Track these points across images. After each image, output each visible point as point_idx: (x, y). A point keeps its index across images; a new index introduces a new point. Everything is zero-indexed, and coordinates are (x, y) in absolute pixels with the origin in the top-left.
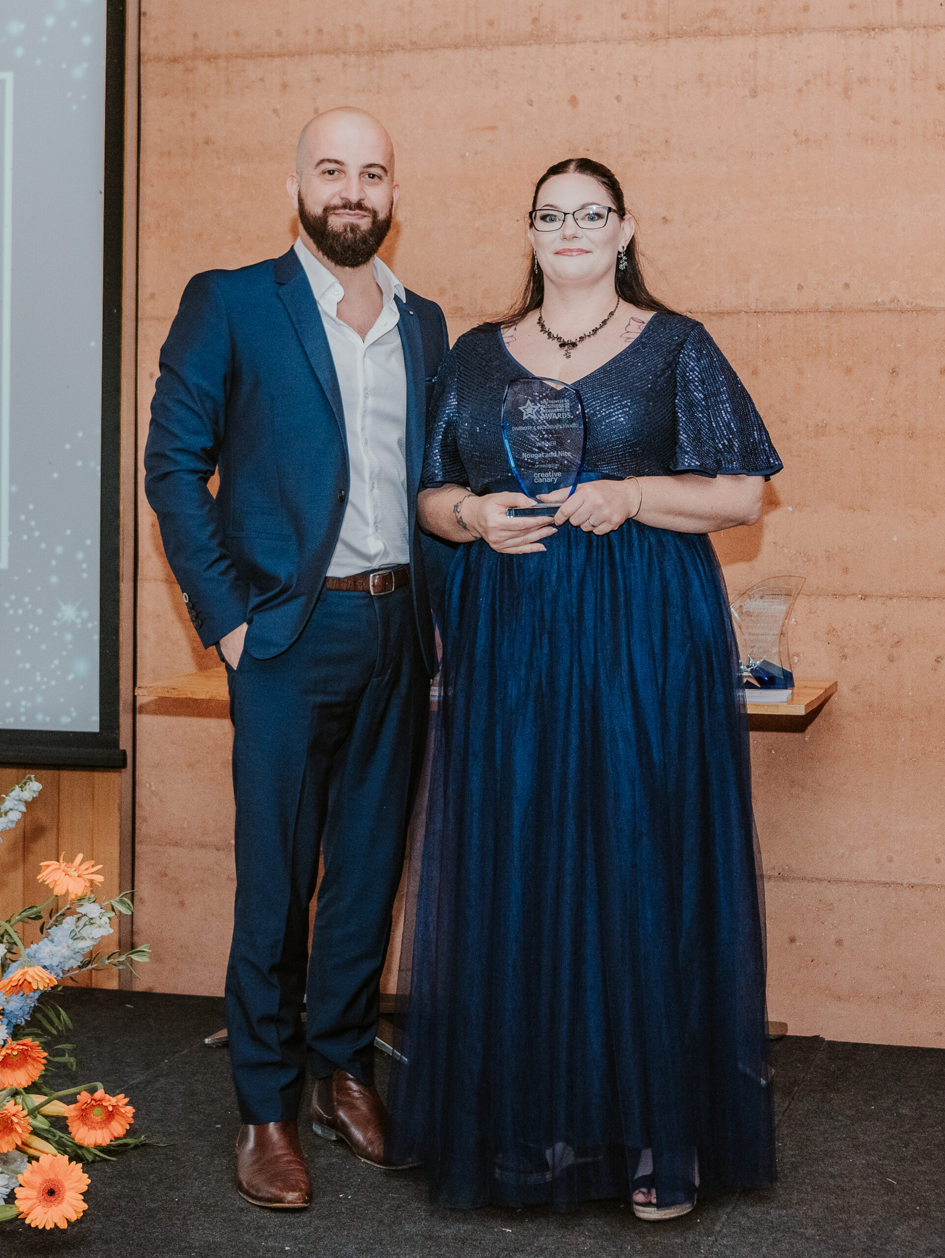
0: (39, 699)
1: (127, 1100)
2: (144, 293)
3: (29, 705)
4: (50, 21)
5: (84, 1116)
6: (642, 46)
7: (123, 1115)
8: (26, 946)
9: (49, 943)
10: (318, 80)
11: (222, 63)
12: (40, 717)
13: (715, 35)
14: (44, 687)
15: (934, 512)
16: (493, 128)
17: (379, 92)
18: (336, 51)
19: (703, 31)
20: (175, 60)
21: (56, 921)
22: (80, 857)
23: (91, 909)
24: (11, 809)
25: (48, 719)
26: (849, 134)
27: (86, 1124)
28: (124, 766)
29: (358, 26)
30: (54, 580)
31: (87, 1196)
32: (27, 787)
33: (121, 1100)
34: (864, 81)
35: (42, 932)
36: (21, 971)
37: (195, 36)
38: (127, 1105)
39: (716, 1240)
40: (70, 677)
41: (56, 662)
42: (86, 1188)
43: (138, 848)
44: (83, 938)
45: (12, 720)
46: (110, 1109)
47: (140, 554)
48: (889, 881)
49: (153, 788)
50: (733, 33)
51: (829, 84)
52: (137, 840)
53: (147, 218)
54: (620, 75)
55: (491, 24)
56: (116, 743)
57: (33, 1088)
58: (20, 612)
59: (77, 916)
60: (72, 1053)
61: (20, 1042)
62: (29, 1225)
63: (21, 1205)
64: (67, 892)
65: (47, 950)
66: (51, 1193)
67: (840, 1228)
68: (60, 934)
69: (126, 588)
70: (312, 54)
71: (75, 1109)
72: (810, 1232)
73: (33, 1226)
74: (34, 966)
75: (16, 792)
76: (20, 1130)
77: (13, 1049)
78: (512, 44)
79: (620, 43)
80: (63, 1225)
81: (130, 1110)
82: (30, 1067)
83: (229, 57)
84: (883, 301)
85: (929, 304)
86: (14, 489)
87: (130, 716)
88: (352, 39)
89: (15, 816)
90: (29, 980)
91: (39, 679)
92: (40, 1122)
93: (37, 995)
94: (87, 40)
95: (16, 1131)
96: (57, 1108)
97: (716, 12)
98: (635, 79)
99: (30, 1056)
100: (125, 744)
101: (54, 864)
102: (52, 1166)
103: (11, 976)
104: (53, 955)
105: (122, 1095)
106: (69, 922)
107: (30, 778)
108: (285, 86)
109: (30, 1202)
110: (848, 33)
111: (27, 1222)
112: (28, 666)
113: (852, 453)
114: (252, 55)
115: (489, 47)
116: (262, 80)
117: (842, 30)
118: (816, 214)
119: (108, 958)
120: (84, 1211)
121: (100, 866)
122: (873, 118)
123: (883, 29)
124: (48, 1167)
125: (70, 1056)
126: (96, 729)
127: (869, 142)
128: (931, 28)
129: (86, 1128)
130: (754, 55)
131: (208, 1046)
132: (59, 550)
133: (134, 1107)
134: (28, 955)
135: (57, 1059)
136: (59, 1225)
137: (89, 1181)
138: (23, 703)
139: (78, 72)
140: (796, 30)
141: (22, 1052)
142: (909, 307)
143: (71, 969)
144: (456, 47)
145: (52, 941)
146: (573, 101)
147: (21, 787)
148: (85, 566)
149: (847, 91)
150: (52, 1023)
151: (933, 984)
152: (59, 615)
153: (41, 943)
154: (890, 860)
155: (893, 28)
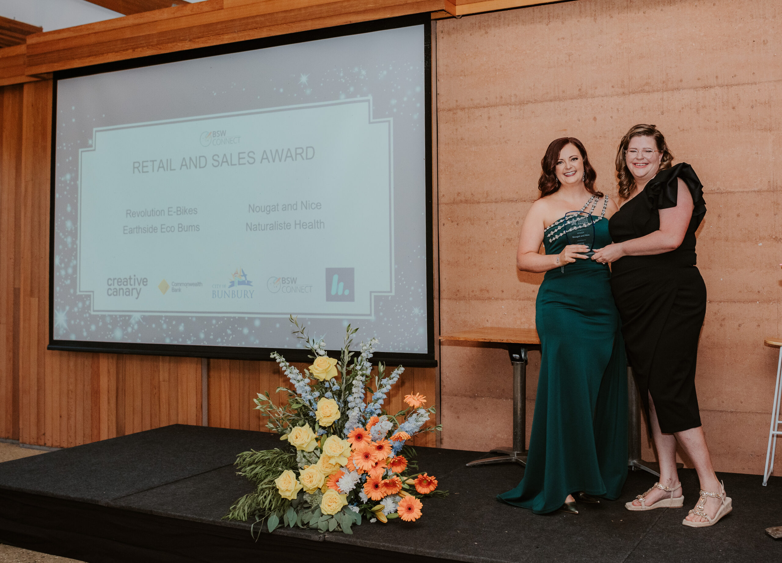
0: (407, 342)
1: (435, 478)
2: (440, 195)
3: (403, 344)
4: (405, 99)
5: (420, 483)
6: (620, 97)
7: (433, 483)
8: (400, 424)
9: (408, 423)
10: (501, 115)
11: (467, 111)
12: (407, 349)
13: (647, 92)
14: (408, 338)
15: (736, 269)
16: (565, 130)
17: (523, 119)
18: (507, 104)
19: (643, 91)
20: (450, 110)
21: (410, 416)
22: (418, 394)
23: (422, 411)
24: (394, 377)
25: (410, 349)
26: (699, 127)
27: (421, 486)
28: (437, 366)
29: (515, 95)
30: (411, 299)
31: (422, 511)
32: (400, 369)
33: (433, 478)
34: (704, 107)
35: (405, 420)
36: (398, 433)
37: (457, 101)
38: (435, 479)
39: (647, 534)
40: (417, 334)
41: (412, 329)
42: (421, 508)
43: (442, 397)
44: (420, 421)
45: (397, 350)
46: (429, 481)
47: (441, 289)
48: (723, 410)
49: (447, 375)
50: (654, 91)
51: (691, 109)
52: (442, 394)
53: (441, 167)
54: (612, 108)
55: (564, 92)
56: (433, 357)
57: (403, 474)
58: (399, 311)
59: (417, 414)
60: (417, 464)
61: (398, 457)
62: (402, 520)
63: (400, 513)
64: (414, 406)
65: (407, 425)
66: (410, 509)
67: (694, 532)
68: (411, 420)
69: (436, 302)
70: (498, 106)
71: (417, 481)
72: (682, 533)
73: (404, 520)
74: (403, 431)
75: (396, 371)
76: (398, 486)
77: (396, 459)
78: (572, 99)
79: (611, 97)
80: (414, 520)
81: (436, 482)
82: (402, 466)
83: (469, 108)
84: (714, 190)
85: (732, 190)
86: (396, 266)
87: (438, 346)
88: (513, 100)
89: (396, 379)
90: (401, 436)
91: (406, 335)
92: (406, 486)
93: (404, 441)
94: (418, 105)
95: (397, 486)
96: (411, 481)
97: (647, 84)
98: (618, 110)
99: (402, 462)
100: (437, 358)
101: (409, 396)
102: (410, 500)
103: (395, 434)
104: (409, 427)
105: (433, 476)
106: (415, 415)
107: (400, 366)
108: (489, 118)
109: (403, 512)
110: (697, 89)
111: (402, 518)
112: (402, 330)
113: (704, 247)
114: (476, 107)
115: (563, 100)
116: (481, 116)
117: (695, 88)
118: (687, 157)
119: (428, 429)
120: (421, 516)
121: (425, 397)
122: (708, 121)
123: (711, 87)
124: (408, 500)
125: (416, 465)
126: (427, 353)
127: (707, 130)
128: (729, 86)
129: (421, 487)
130: (662, 99)
131: (467, 467)
132: (413, 288)
133: (437, 481)
134: (401, 427)
135: (412, 466)
136: (412, 520)
137: (422, 505)
138: (401, 344)
139: (416, 117)
140: (678, 89)
141: (399, 460)
142: (724, 191)
143: (416, 432)
144: (551, 101)
145: (409, 422)
146: (595, 119)
147: (398, 369)
148: (421, 294)
149: (698, 111)
150: (410, 454)
151: (741, 450)
152: (413, 312)
153: (405, 423)
154: (723, 402)
155: (715, 87)
